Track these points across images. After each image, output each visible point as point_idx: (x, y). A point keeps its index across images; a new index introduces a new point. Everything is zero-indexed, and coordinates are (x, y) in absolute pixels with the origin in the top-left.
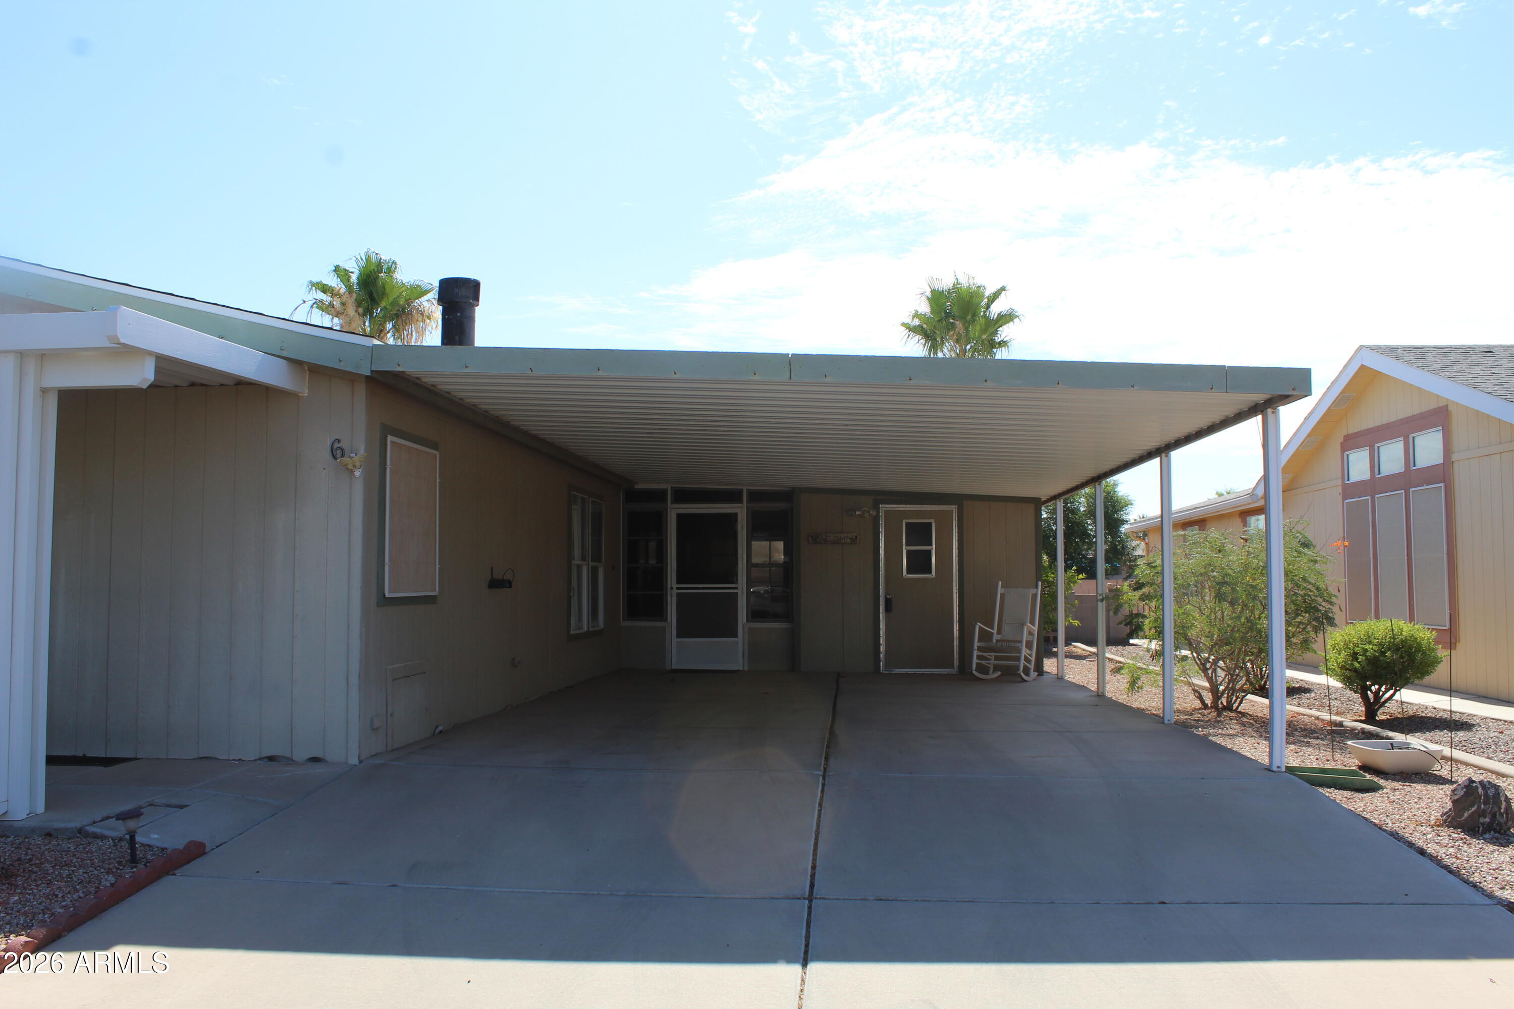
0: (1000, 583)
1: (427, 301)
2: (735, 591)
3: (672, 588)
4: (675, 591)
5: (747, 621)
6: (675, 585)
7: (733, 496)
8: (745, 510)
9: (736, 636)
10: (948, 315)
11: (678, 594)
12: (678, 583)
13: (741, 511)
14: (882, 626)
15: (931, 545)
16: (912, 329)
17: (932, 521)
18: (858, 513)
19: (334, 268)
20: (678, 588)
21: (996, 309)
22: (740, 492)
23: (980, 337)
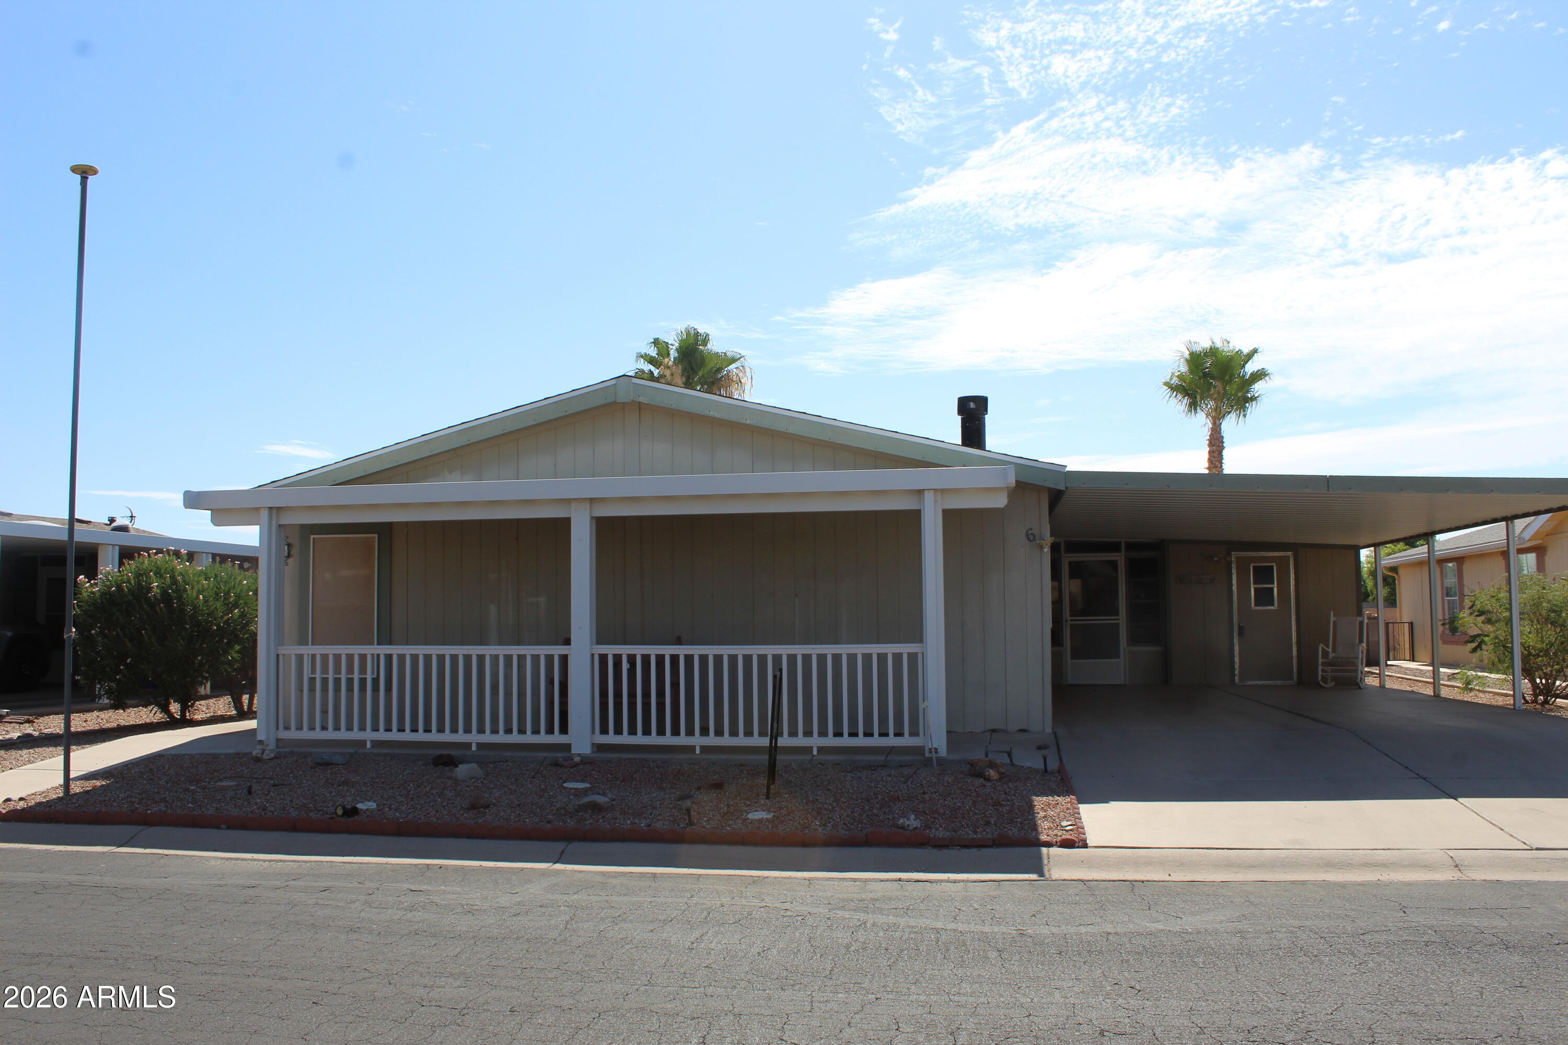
0: (1332, 613)
1: (736, 368)
2: (1118, 621)
3: (1067, 620)
4: (1069, 622)
5: (1127, 645)
6: (1069, 618)
7: (1114, 547)
8: (1123, 558)
9: (1119, 657)
10: (1205, 375)
11: (1071, 625)
12: (1071, 616)
13: (1120, 558)
14: (1236, 648)
15: (1273, 583)
16: (1174, 388)
17: (1274, 564)
18: (1216, 559)
19: (653, 341)
20: (1071, 620)
21: (1251, 368)
22: (1119, 544)
23: (1236, 394)
